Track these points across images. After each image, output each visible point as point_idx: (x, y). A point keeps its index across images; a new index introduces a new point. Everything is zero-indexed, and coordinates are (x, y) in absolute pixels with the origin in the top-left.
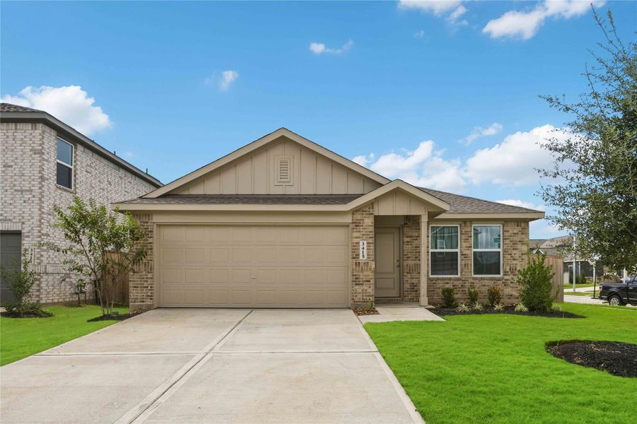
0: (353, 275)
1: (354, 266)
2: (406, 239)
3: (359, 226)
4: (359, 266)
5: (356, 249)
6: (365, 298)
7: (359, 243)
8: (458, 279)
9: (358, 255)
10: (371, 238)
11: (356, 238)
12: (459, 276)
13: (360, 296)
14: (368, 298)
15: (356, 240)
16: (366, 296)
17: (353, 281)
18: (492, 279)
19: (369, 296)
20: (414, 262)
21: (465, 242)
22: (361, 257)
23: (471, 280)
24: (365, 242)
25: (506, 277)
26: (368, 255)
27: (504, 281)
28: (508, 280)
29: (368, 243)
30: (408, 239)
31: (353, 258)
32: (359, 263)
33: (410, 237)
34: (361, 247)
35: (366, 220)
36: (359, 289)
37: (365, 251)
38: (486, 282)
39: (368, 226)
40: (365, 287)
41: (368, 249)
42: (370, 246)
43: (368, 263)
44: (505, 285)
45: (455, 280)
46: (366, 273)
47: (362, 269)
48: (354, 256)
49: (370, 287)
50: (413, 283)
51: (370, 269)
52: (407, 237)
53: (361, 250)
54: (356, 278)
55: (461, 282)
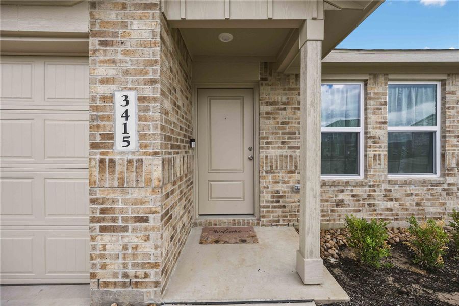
0: (93, 201)
1: (96, 172)
2: (265, 109)
3: (111, 44)
4: (113, 172)
5: (102, 118)
6: (131, 271)
7: (111, 98)
8: (361, 185)
9: (111, 136)
10: (153, 82)
11: (104, 81)
12: (361, 177)
13: (116, 267)
14: (141, 272)
15: (103, 90)
16: (134, 265)
17: (93, 220)
18: (424, 183)
19: (143, 266)
20: (279, 152)
21: (374, 114)
22: (119, 144)
23: (385, 186)
24: (132, 96)
25: (450, 180)
26: (142, 136)
27: (446, 186)
28: (453, 184)
29: (141, 99)
30: (269, 108)
31: (94, 146)
32: (112, 161)
33: (271, 104)
34: (120, 111)
35: (136, 24)
36: (112, 243)
37: (132, 123)
38: (413, 189)
39: (144, 45)
40: (132, 238)
41: (140, 118)
42: (147, 109)
43: (140, 161)
44: (448, 194)
45: (355, 186)
46: (133, 194)
47: (122, 181)
48: (98, 139)
49: (147, 239)
50: (278, 192)
51: (149, 181)
52: (267, 104)
53: (120, 122)
54: (103, 211)
55: (367, 188)
